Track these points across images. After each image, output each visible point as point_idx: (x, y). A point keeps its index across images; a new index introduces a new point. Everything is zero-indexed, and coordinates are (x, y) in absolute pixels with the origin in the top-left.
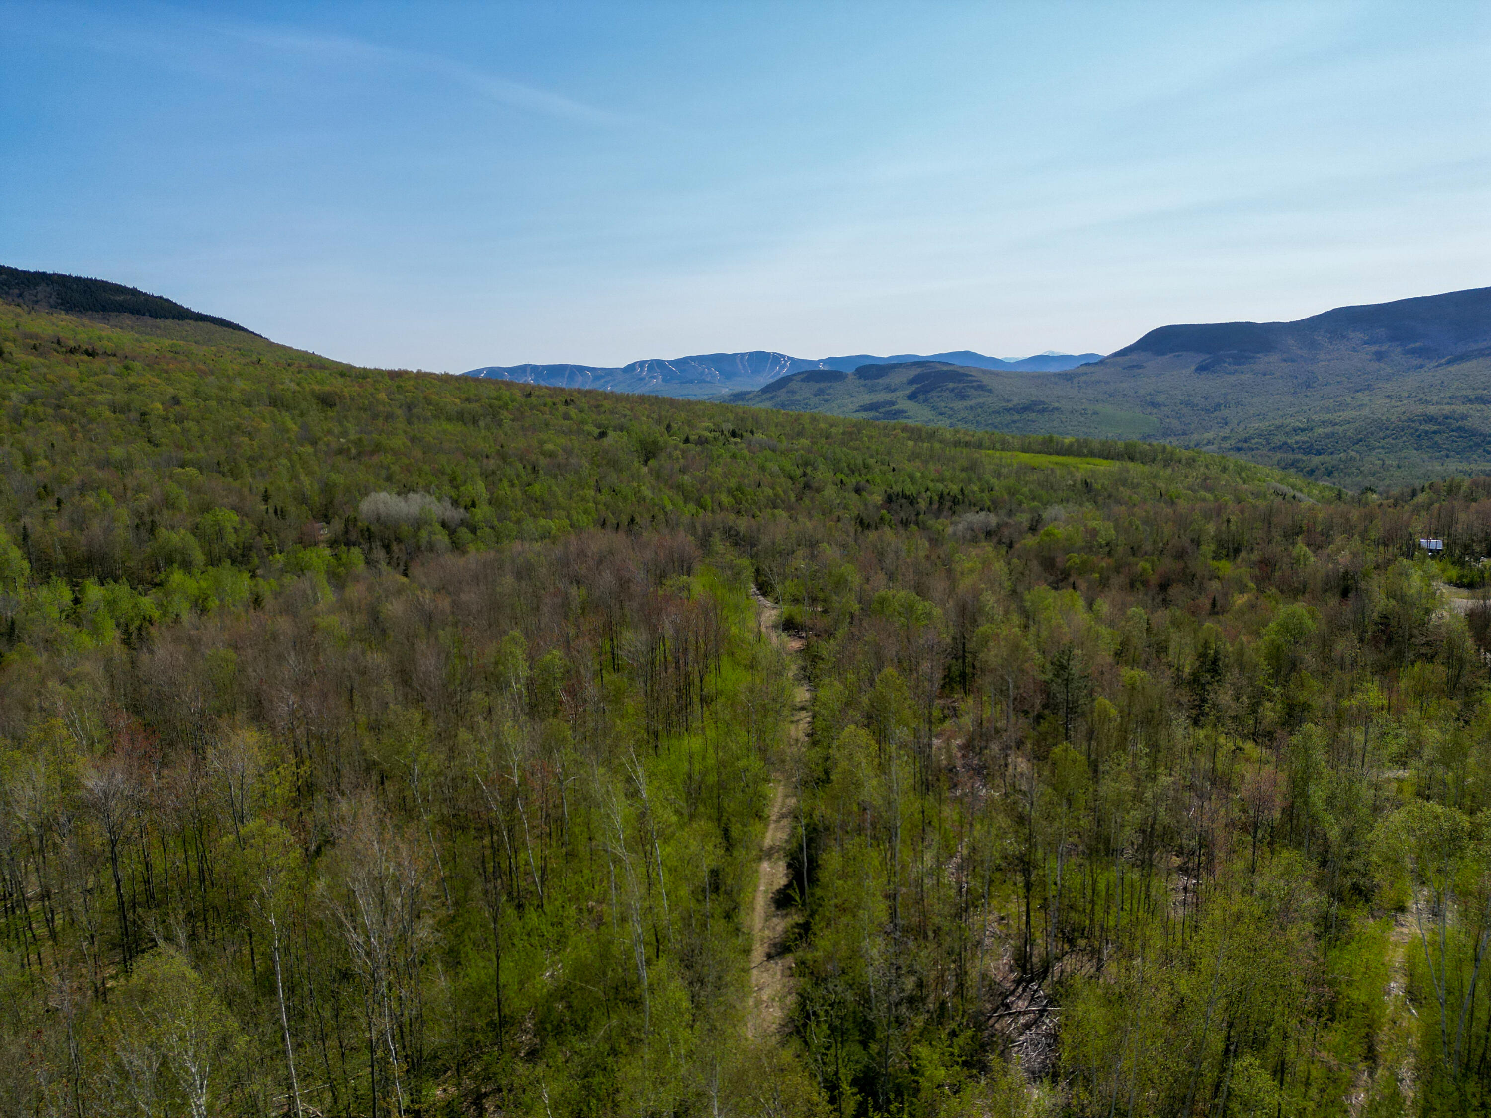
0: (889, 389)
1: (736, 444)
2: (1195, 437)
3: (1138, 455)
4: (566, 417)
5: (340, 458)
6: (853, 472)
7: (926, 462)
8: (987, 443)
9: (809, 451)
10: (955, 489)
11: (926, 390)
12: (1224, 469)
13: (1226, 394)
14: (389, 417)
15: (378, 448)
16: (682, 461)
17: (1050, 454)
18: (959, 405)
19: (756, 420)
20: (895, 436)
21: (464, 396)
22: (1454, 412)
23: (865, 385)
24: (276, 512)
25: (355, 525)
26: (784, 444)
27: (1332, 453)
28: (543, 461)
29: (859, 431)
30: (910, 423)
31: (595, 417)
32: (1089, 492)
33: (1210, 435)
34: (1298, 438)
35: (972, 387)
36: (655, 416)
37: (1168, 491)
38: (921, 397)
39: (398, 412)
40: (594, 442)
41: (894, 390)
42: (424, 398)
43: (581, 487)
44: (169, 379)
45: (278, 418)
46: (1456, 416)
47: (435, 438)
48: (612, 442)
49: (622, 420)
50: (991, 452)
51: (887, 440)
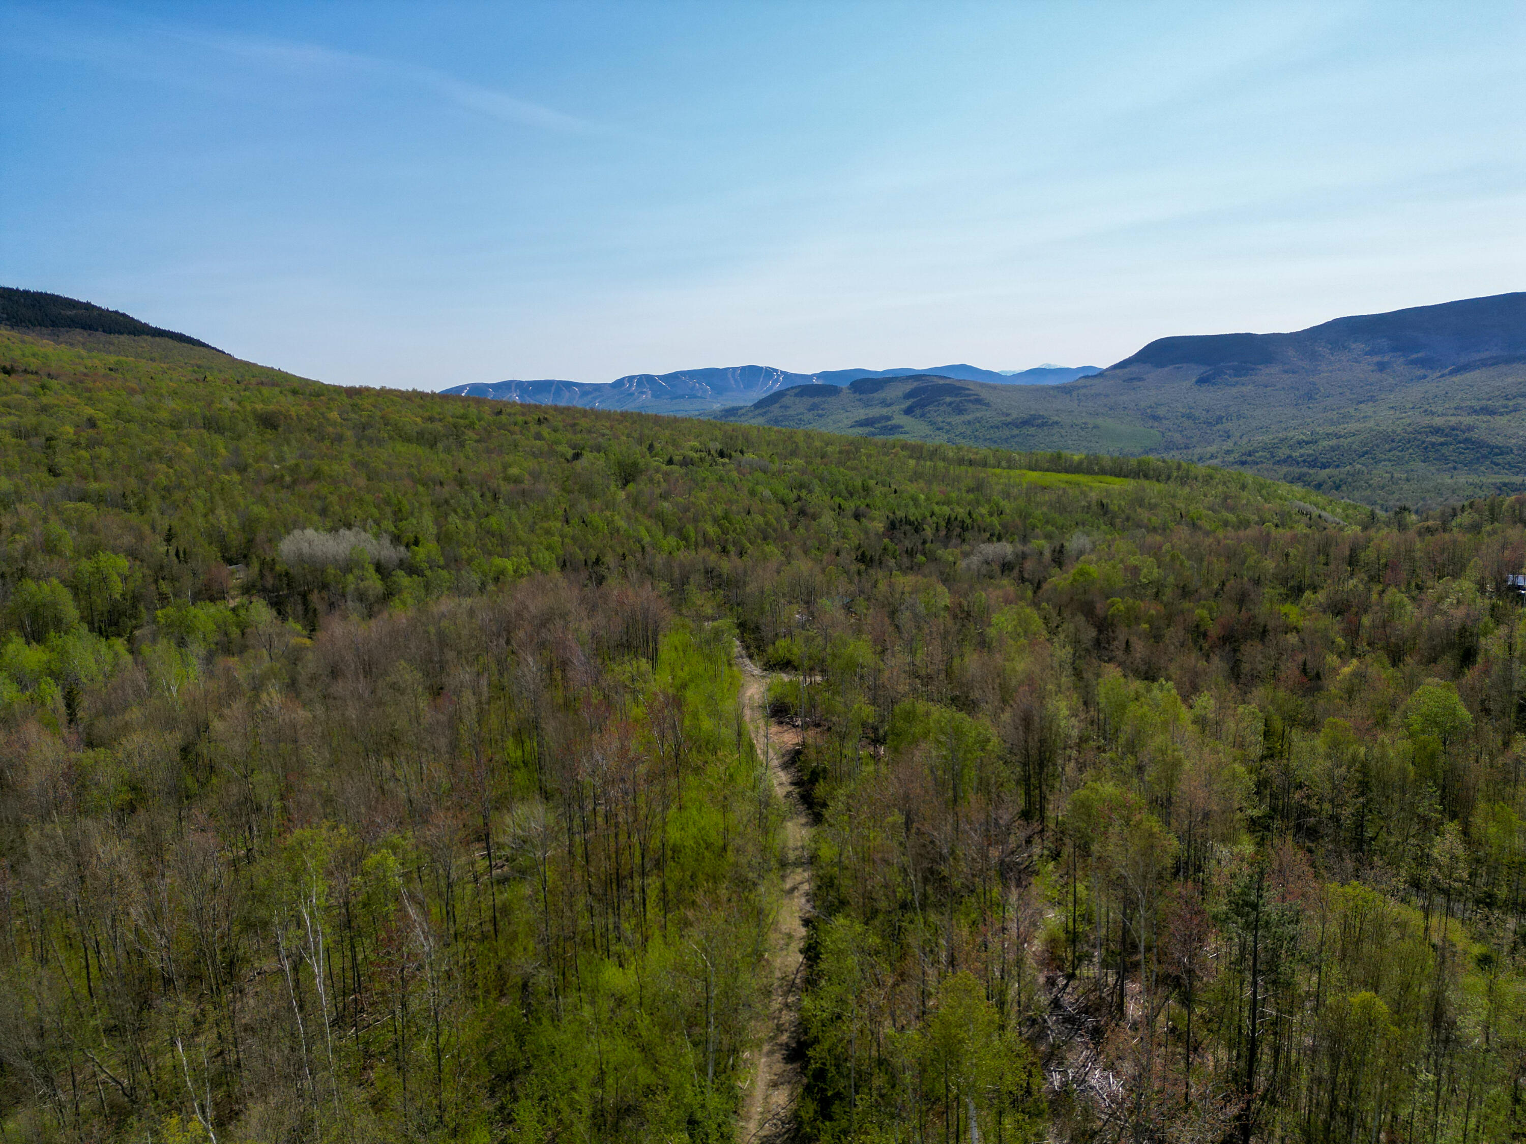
0: (885, 403)
1: (724, 464)
2: (1198, 450)
3: (1151, 473)
4: (538, 437)
5: (270, 487)
6: (851, 495)
7: (929, 483)
8: (992, 460)
9: (803, 472)
10: (961, 512)
11: (922, 405)
12: (1243, 487)
13: (1228, 407)
14: (340, 438)
15: (317, 475)
16: (664, 485)
17: (1060, 472)
18: (956, 419)
19: (747, 439)
20: (896, 454)
21: (427, 415)
22: (1461, 423)
23: (860, 400)
24: (177, 555)
25: (272, 569)
26: (775, 467)
27: (1338, 466)
28: (505, 488)
29: (857, 450)
30: (911, 440)
31: (570, 436)
32: (1105, 514)
33: (1212, 449)
34: (1302, 451)
35: (970, 401)
36: (636, 435)
37: (1188, 512)
38: (918, 412)
39: (349, 433)
40: (566, 465)
41: (890, 405)
42: (382, 418)
43: (546, 517)
44: (90, 399)
45: (208, 442)
46: (1462, 427)
47: (384, 463)
48: (587, 465)
49: (600, 439)
50: (998, 471)
51: (887, 459)
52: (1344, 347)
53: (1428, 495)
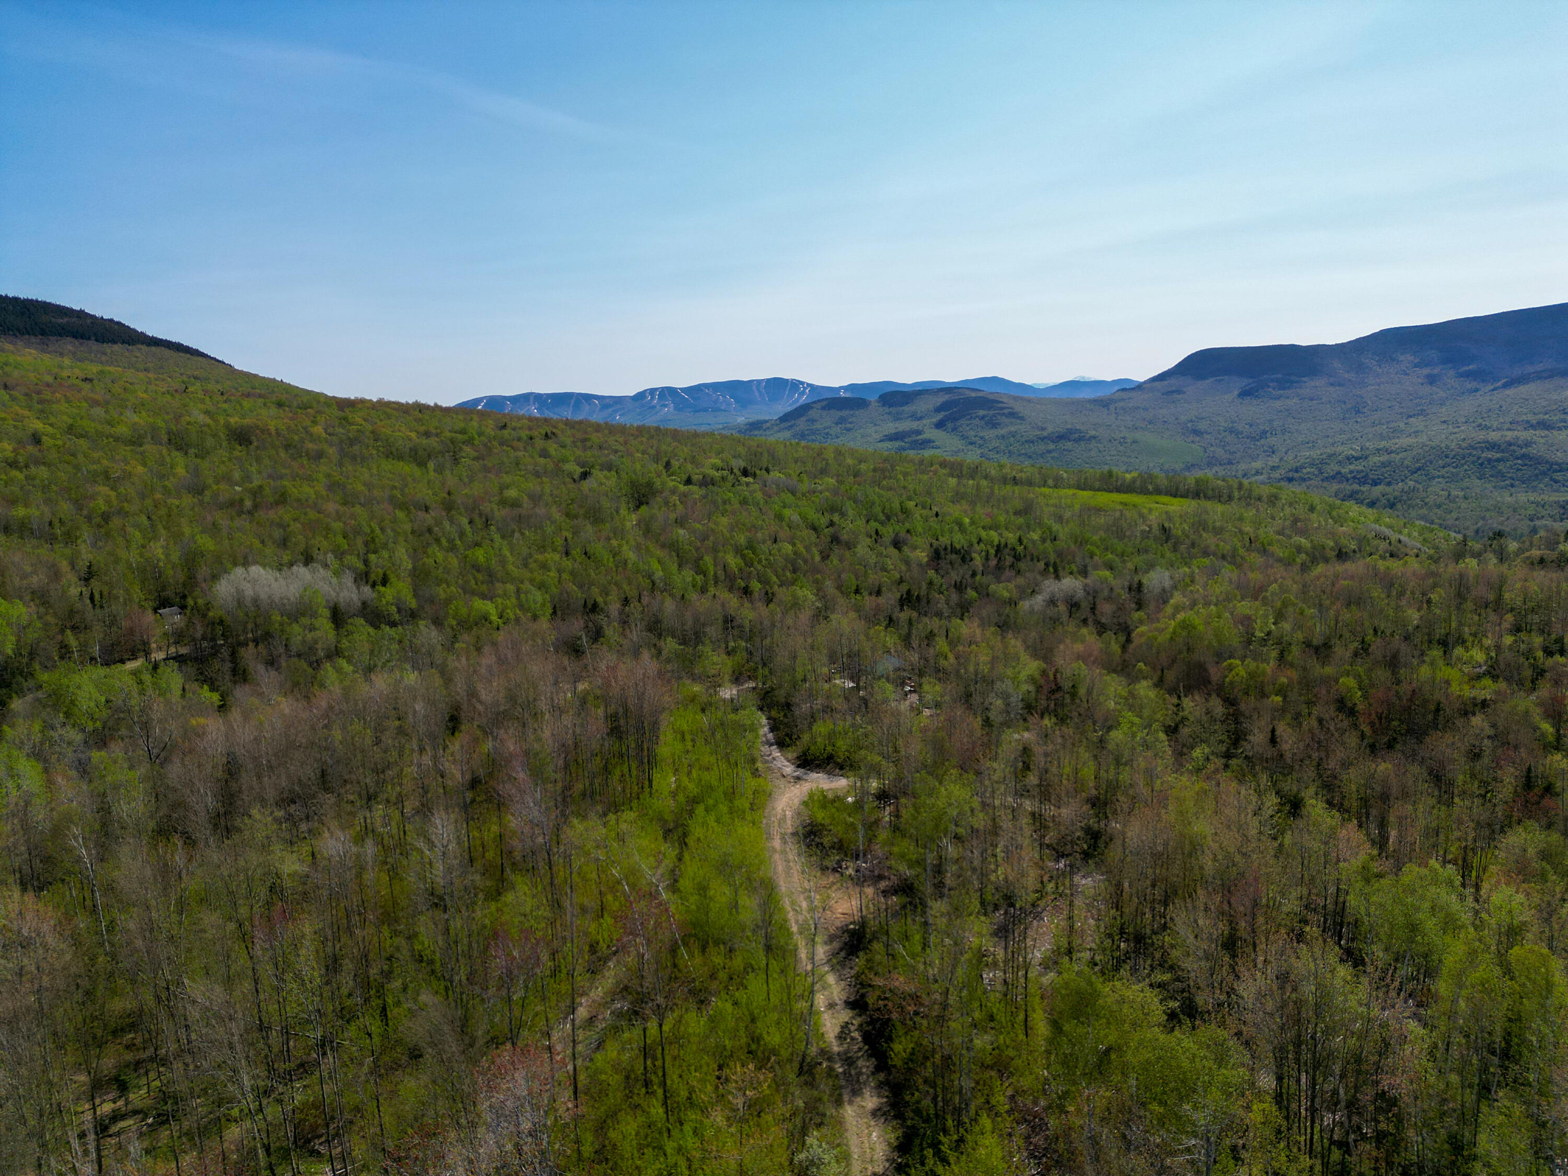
0: (915, 417)
1: (748, 484)
2: (1243, 466)
3: (1210, 493)
4: (544, 454)
5: (226, 514)
6: (889, 518)
7: (973, 503)
8: (1037, 478)
9: (836, 492)
10: (1011, 537)
11: (954, 418)
13: (1271, 421)
14: (319, 456)
15: (282, 499)
16: (680, 507)
17: (1111, 491)
18: (989, 433)
19: (772, 454)
20: (935, 473)
21: (422, 429)
22: (1518, 439)
23: (889, 413)
24: (92, 598)
25: (205, 616)
26: (805, 486)
27: (1389, 484)
28: (500, 513)
29: (892, 467)
30: (947, 456)
31: (578, 452)
32: (1168, 539)
33: (1258, 465)
34: (1352, 467)
35: (1004, 414)
36: (652, 452)
37: (1257, 537)
38: (950, 425)
39: (332, 451)
40: (572, 486)
41: (921, 418)
42: (373, 432)
43: (542, 548)
44: (42, 411)
45: (168, 460)
46: (1520, 442)
47: (365, 484)
48: (595, 485)
49: (612, 457)
50: (1044, 490)
51: (925, 477)
52: (1393, 360)
53: (1488, 515)
